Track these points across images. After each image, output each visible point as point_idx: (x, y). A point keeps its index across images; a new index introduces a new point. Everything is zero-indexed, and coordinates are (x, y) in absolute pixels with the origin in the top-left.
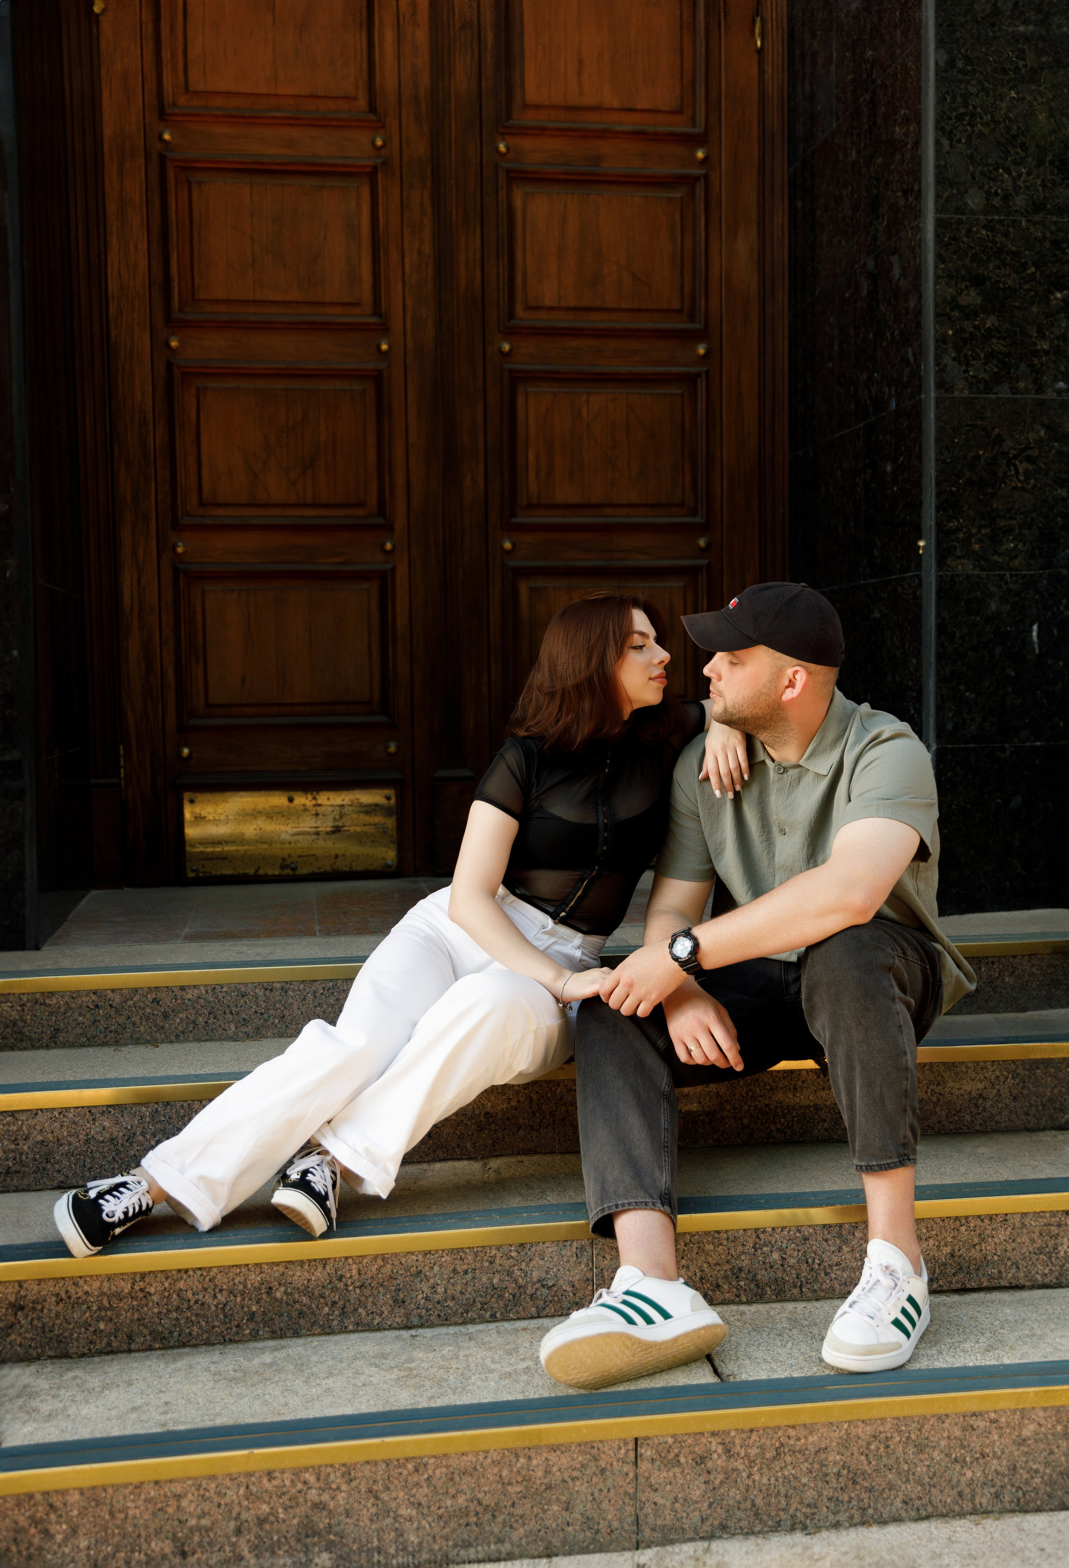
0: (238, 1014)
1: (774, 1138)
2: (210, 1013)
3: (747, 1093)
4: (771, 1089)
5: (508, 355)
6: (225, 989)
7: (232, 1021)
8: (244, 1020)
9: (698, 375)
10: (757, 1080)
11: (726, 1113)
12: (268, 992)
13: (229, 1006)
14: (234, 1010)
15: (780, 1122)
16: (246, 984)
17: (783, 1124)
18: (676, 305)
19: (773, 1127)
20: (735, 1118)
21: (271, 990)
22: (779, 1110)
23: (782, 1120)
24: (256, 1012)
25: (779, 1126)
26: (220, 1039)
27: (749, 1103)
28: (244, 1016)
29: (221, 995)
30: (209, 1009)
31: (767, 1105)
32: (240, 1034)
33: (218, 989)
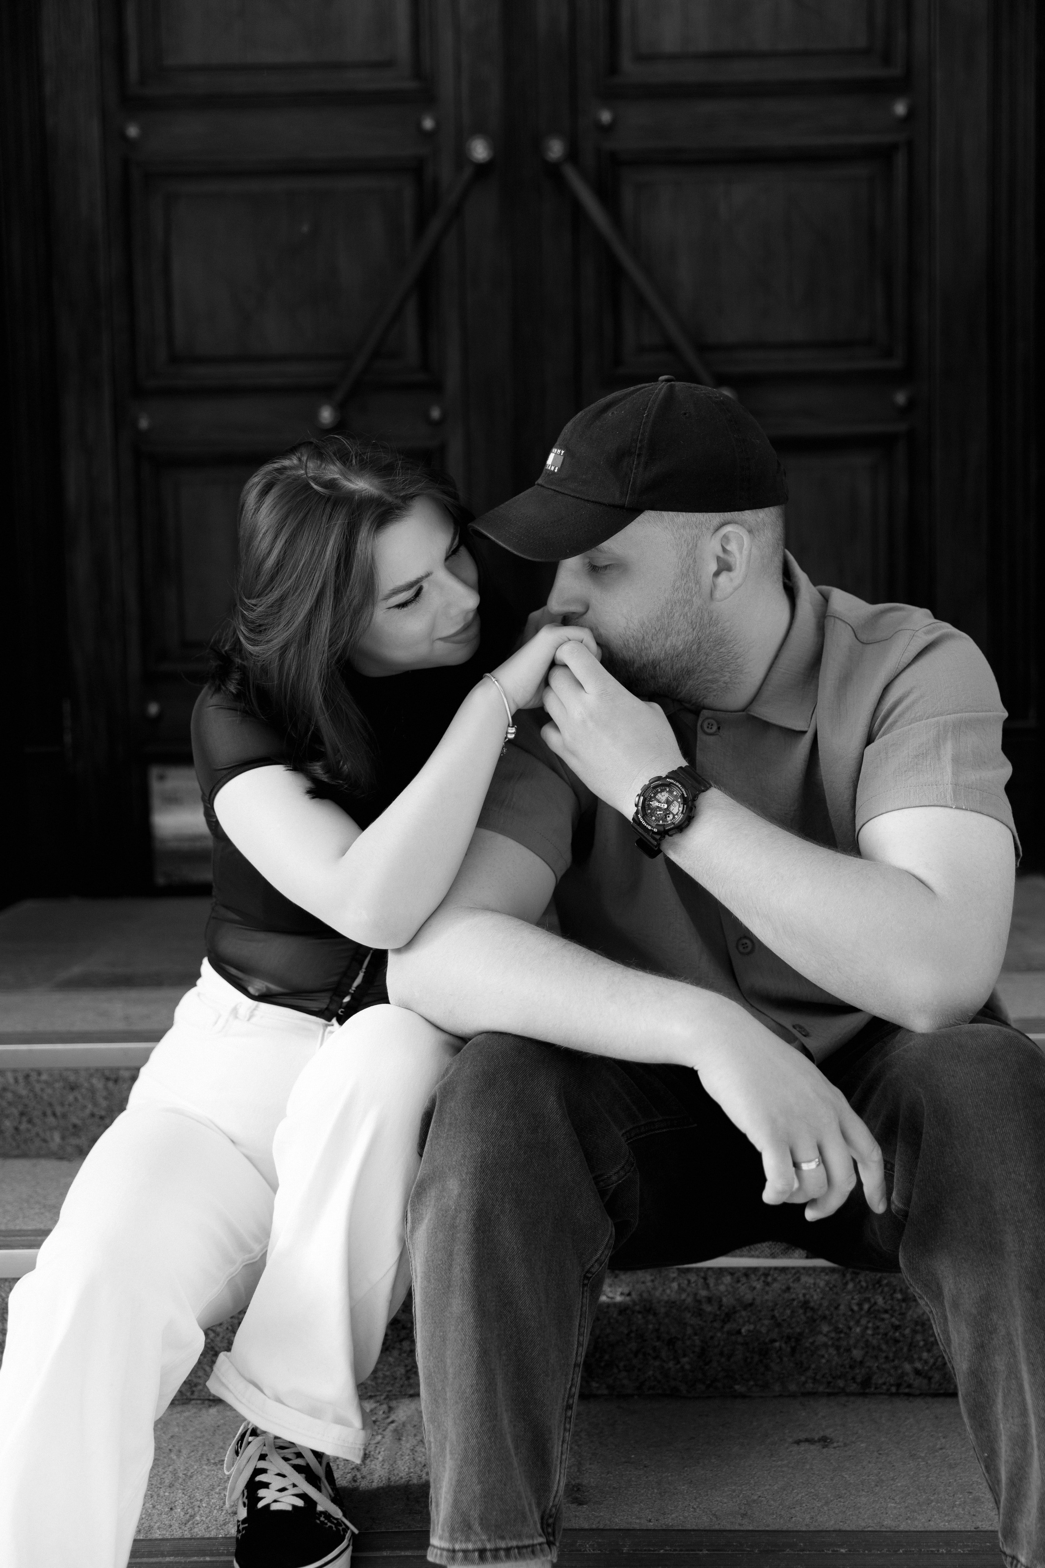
0: (64, 1116)
1: (910, 1386)
2: (22, 1114)
3: (860, 1305)
4: (904, 1300)
5: (606, 130)
6: (44, 1077)
7: (55, 1128)
8: (75, 1126)
9: (893, 147)
10: (879, 1282)
11: (821, 1339)
12: (111, 1085)
13: (50, 1105)
14: (59, 1110)
15: (920, 1359)
16: (76, 1071)
17: (926, 1362)
18: (861, 41)
19: (907, 1367)
20: (838, 1348)
21: (116, 1081)
22: (919, 1337)
23: (925, 1355)
24: (93, 1115)
25: (918, 1365)
26: (38, 1156)
27: (864, 1321)
28: (75, 1120)
29: (38, 1087)
30: (20, 1107)
31: (896, 1328)
32: (69, 1149)
33: (34, 1077)
